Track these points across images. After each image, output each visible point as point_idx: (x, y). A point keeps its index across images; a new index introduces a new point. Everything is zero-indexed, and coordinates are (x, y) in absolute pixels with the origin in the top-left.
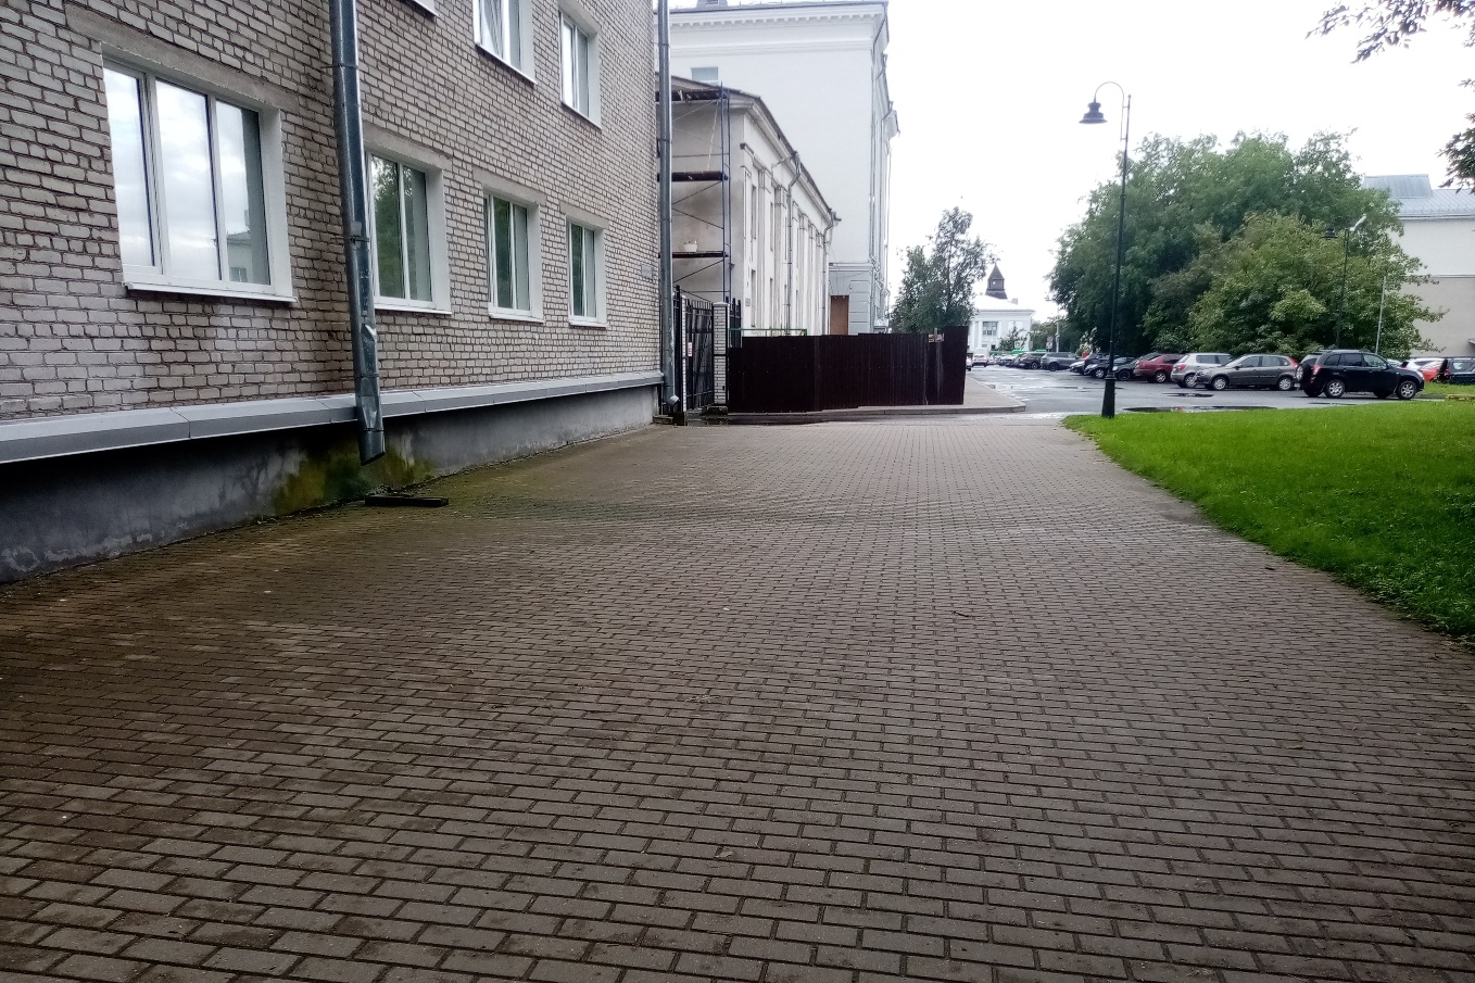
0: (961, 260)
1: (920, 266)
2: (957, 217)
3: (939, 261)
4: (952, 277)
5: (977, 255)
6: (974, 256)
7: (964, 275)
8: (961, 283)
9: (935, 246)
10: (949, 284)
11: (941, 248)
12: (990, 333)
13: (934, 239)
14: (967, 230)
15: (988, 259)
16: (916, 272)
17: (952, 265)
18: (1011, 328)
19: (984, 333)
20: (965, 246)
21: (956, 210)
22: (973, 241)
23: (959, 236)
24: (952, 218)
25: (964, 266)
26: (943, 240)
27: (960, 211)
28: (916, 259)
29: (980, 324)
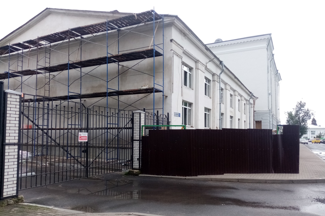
0: (303, 114)
1: (291, 116)
2: (301, 104)
3: (297, 115)
4: (301, 118)
5: (308, 113)
6: (307, 114)
7: (304, 118)
8: (303, 120)
9: (295, 111)
10: (300, 121)
11: (297, 111)
12: (313, 134)
13: (295, 109)
14: (304, 107)
15: (311, 114)
16: (290, 118)
17: (300, 116)
18: (319, 132)
19: (312, 134)
20: (304, 111)
21: (301, 102)
22: (306, 109)
23: (302, 108)
24: (300, 104)
25: (304, 116)
26: (298, 109)
27: (302, 102)
28: (290, 115)
29: (310, 132)
